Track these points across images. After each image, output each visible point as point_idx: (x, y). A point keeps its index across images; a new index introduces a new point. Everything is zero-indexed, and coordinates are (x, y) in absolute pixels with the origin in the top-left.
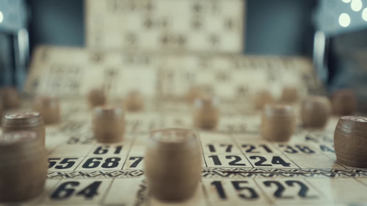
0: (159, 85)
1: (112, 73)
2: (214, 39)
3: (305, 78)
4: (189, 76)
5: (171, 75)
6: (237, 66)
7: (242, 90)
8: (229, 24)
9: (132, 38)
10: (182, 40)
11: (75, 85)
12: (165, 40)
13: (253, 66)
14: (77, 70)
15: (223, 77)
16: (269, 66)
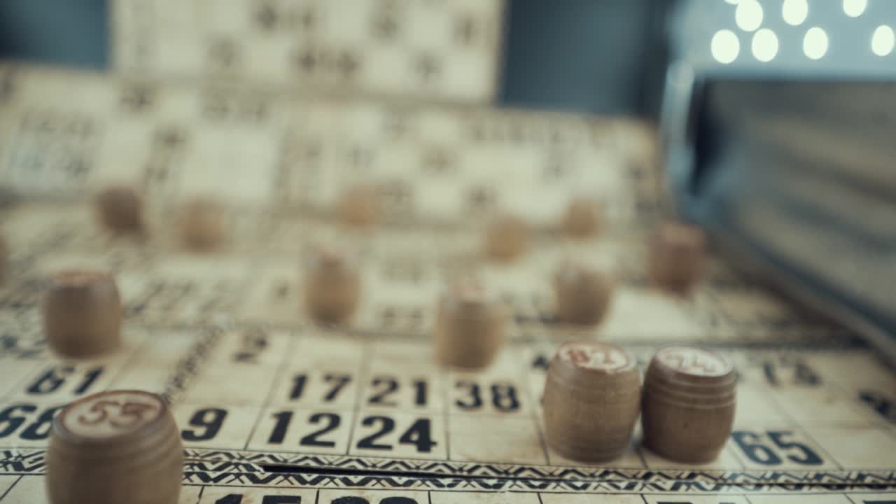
0: (282, 175)
1: (171, 140)
2: (427, 65)
3: (636, 173)
4: (357, 155)
5: (313, 152)
6: (478, 136)
7: (480, 198)
8: (465, 30)
9: (225, 52)
10: (348, 64)
11: (79, 167)
12: (307, 61)
13: (517, 137)
14: (85, 128)
15: (439, 162)
16: (555, 139)
